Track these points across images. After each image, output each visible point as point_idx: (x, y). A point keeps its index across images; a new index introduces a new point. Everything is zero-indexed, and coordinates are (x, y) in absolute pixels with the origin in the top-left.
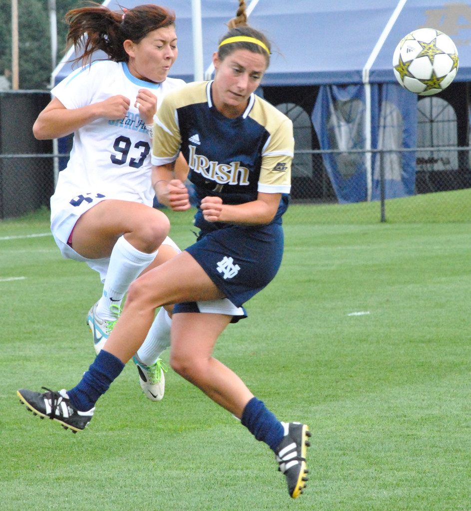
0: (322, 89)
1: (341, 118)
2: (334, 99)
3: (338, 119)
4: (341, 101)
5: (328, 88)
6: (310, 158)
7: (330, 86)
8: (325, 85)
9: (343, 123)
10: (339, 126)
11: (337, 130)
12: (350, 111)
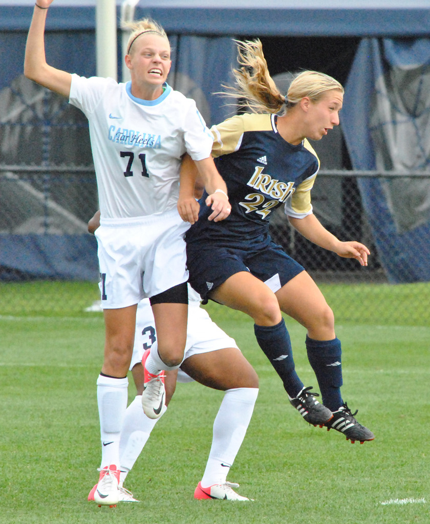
0: (364, 43)
1: (400, 106)
2: (387, 67)
3: (394, 107)
4: (400, 70)
5: (375, 43)
6: (338, 185)
7: (380, 39)
8: (370, 37)
9: (401, 117)
10: (394, 122)
11: (389, 129)
12: (419, 91)
